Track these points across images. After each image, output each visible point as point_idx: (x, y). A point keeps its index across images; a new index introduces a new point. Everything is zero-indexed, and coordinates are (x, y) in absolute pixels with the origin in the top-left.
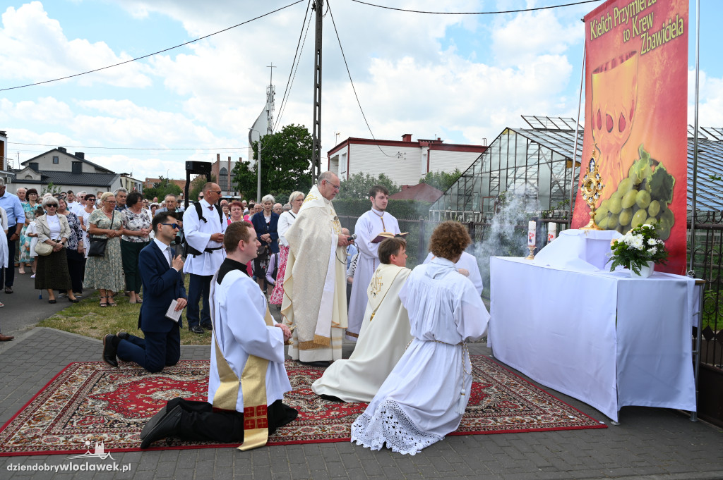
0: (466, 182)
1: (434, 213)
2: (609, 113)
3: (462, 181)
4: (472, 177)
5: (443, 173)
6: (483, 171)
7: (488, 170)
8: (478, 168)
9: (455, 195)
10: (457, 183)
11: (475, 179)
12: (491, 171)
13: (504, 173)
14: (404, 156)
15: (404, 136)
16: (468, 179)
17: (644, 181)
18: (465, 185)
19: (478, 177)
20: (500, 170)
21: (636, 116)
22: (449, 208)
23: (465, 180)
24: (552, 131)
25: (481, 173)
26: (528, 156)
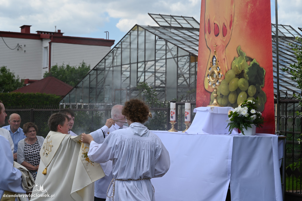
0: (97, 75)
1: (64, 106)
2: (216, 22)
3: (93, 74)
4: (104, 69)
5: (68, 66)
6: (115, 64)
7: (119, 64)
8: (109, 61)
9: (87, 88)
10: (88, 76)
11: (106, 72)
12: (122, 65)
13: (134, 66)
14: (24, 49)
15: (22, 27)
16: (99, 72)
17: (243, 72)
18: (97, 77)
19: (109, 70)
20: (130, 64)
21: (234, 26)
22: (81, 101)
23: (97, 73)
24: (176, 28)
25: (113, 67)
26: (156, 51)
